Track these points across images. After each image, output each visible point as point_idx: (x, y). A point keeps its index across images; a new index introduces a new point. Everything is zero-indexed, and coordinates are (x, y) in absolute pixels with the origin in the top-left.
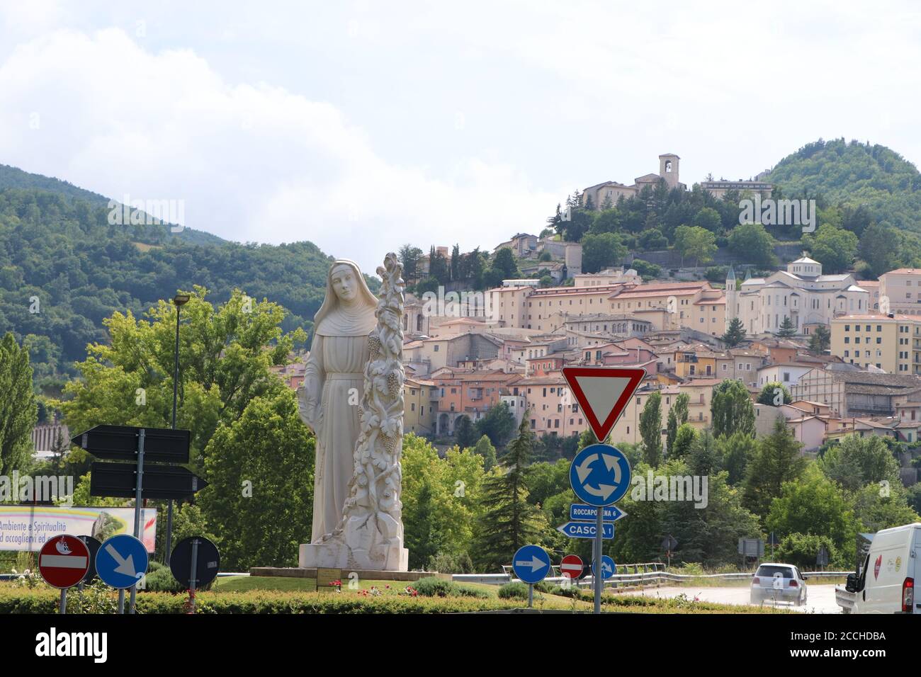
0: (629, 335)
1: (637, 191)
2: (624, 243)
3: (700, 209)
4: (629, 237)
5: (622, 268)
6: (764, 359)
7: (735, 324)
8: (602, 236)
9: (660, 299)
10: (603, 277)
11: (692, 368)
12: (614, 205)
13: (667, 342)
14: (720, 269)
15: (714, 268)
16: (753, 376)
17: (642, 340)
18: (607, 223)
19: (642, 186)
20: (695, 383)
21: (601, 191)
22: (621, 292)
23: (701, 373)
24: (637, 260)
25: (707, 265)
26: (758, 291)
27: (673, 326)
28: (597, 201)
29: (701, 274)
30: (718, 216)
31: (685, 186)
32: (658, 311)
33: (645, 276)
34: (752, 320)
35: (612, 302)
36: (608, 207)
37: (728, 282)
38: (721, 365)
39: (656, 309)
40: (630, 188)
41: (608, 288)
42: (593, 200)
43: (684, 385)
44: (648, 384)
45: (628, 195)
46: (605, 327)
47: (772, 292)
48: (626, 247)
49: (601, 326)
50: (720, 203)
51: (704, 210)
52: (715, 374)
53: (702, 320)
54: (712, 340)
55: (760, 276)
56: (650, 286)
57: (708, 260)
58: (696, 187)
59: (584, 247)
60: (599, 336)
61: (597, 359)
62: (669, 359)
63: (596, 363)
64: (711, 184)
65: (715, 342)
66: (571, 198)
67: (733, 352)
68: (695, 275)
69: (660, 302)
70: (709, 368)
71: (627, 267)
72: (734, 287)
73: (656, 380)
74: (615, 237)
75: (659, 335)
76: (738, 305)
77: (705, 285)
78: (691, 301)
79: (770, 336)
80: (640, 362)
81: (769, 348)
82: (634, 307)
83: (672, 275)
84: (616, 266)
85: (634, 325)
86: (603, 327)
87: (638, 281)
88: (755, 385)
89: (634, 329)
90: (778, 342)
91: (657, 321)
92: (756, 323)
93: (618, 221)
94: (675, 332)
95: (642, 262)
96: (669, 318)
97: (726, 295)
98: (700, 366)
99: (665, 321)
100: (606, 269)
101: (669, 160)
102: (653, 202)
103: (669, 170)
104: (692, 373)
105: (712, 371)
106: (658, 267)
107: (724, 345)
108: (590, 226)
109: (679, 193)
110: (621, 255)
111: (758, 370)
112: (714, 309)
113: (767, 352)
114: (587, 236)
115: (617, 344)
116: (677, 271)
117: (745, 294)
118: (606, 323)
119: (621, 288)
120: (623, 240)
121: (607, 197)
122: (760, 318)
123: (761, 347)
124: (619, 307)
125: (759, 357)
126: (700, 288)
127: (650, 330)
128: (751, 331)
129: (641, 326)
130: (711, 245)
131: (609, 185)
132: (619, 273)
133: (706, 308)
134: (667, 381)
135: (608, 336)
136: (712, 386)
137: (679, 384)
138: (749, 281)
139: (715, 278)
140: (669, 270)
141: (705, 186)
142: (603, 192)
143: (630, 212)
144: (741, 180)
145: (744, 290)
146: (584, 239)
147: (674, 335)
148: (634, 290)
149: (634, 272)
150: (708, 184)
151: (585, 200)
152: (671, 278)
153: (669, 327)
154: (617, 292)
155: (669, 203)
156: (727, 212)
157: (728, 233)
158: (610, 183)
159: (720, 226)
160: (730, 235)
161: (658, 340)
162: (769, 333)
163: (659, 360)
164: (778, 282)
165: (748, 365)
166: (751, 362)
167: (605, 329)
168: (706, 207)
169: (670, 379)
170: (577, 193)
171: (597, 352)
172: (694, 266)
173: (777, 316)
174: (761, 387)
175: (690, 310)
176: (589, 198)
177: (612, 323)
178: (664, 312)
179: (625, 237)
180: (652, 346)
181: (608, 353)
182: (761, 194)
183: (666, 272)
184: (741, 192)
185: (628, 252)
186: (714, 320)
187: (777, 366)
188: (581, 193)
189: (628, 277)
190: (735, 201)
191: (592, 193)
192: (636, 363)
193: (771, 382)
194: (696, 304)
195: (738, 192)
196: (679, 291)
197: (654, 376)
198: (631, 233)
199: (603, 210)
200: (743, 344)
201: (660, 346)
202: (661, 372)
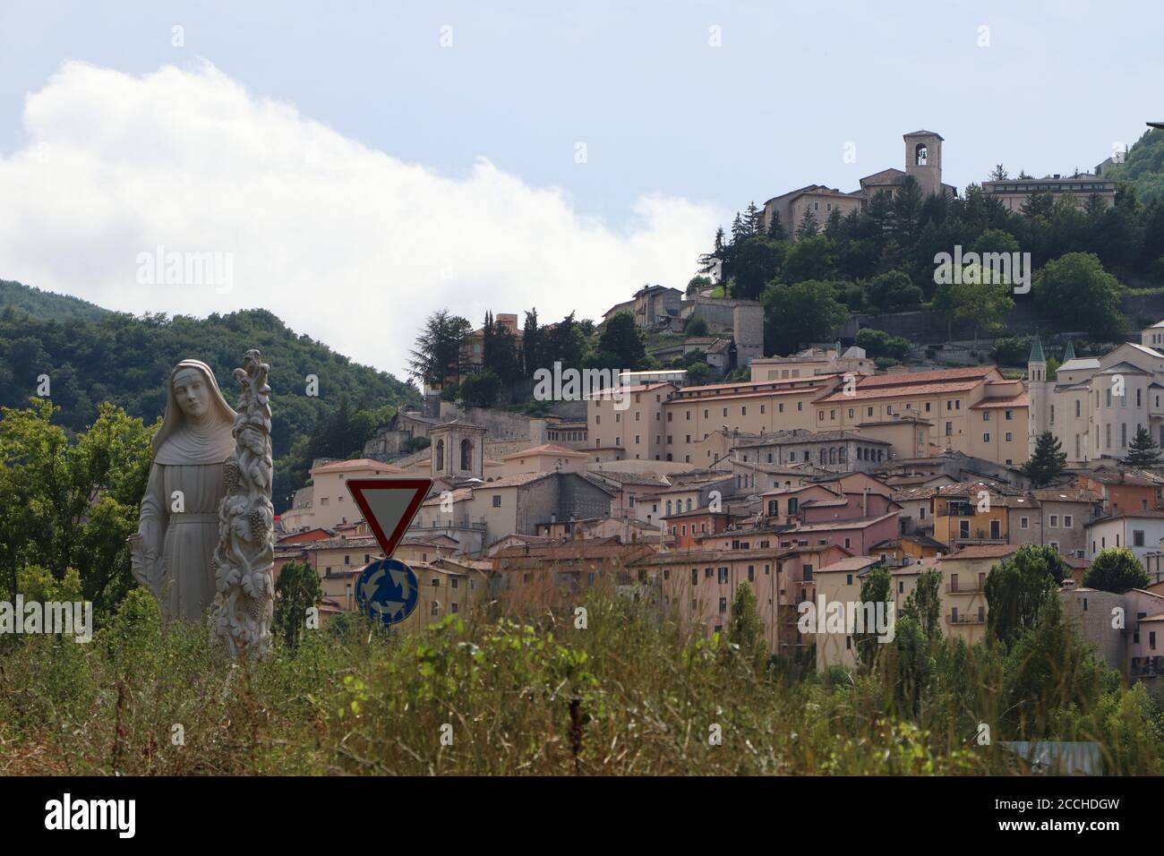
0: (850, 468)
1: (864, 202)
2: (841, 299)
3: (981, 232)
4: (851, 287)
5: (838, 345)
6: (1097, 505)
7: (1047, 444)
8: (800, 287)
9: (909, 401)
10: (803, 362)
11: (965, 525)
12: (822, 229)
13: (919, 479)
14: (1021, 342)
15: (1009, 340)
16: (1078, 539)
17: (874, 477)
18: (809, 263)
19: (873, 193)
20: (969, 552)
21: (796, 205)
22: (836, 390)
23: (981, 535)
24: (865, 330)
25: (996, 335)
26: (1088, 381)
27: (932, 450)
28: (791, 223)
29: (985, 353)
30: (1015, 244)
31: (954, 190)
32: (904, 422)
33: (881, 359)
34: (1078, 436)
35: (821, 408)
36: (811, 232)
37: (1032, 366)
38: (1016, 520)
39: (899, 419)
40: (852, 196)
41: (811, 383)
42: (783, 220)
43: (949, 556)
44: (883, 557)
45: (846, 210)
46: (807, 454)
47: (1113, 383)
48: (845, 306)
49: (799, 452)
50: (1017, 219)
51: (989, 233)
52: (1007, 536)
53: (987, 438)
54: (1003, 474)
55: (1094, 354)
56: (891, 376)
58: (972, 190)
59: (767, 308)
60: (794, 472)
61: (790, 513)
62: (922, 510)
63: (789, 521)
64: (1001, 185)
65: (1010, 477)
66: (743, 218)
67: (1039, 494)
68: (973, 355)
69: (908, 406)
70: (995, 526)
71: (847, 343)
72: (1043, 376)
73: (899, 548)
74: (824, 288)
75: (905, 467)
76: (1052, 407)
77: (991, 374)
78: (966, 403)
79: (1109, 464)
80: (869, 517)
81: (1108, 485)
82: (861, 416)
84: (827, 342)
85: (859, 450)
86: (803, 457)
87: (868, 368)
88: (1081, 554)
89: (859, 457)
90: (1122, 475)
91: (902, 441)
92: (1085, 440)
93: (829, 259)
94: (935, 461)
95: (875, 333)
96: (925, 436)
97: (1028, 392)
98: (980, 523)
99: (917, 441)
100: (808, 348)
101: (922, 143)
103: (923, 162)
104: (964, 535)
105: (1002, 530)
106: (904, 341)
107: (1026, 483)
108: (778, 269)
109: (941, 204)
110: (835, 321)
111: (1087, 526)
112: (1008, 416)
113: (1104, 493)
114: (773, 287)
115: (826, 486)
116: (940, 348)
117: (1064, 387)
118: (808, 447)
119: (835, 383)
120: (838, 292)
121: (808, 215)
122: (1093, 432)
123: (1091, 484)
124: (833, 418)
125: (1086, 503)
126: (982, 378)
127: (889, 458)
128: (1076, 455)
129: (873, 452)
130: (1002, 299)
131: (813, 192)
132: (832, 355)
133: (993, 415)
134: (918, 551)
135: (809, 471)
136: (1000, 558)
137: (939, 555)
138: (1072, 364)
139: (1011, 359)
140: (926, 347)
141: (990, 189)
142: (801, 206)
143: (852, 242)
144: (1057, 176)
145: (1062, 380)
146: (768, 293)
147: (931, 465)
149: (860, 353)
150: (996, 185)
151: (767, 222)
152: (929, 361)
153: (925, 452)
154: (828, 390)
156: (1030, 236)
158: (814, 187)
161: (904, 476)
162: (1109, 457)
163: (903, 513)
164: (1124, 364)
165: (1068, 519)
166: (1074, 513)
167: (807, 458)
168: (991, 228)
169: (923, 547)
170: (753, 209)
171: (790, 501)
172: (973, 339)
173: (1124, 426)
174: (1093, 557)
175: (964, 419)
176: (776, 215)
177: (819, 446)
178: (915, 424)
179: (843, 287)
180: (891, 487)
181: (810, 501)
182: (1095, 202)
183: (920, 350)
184: (1057, 198)
185: (848, 316)
186: (1008, 437)
187: (1122, 518)
188: (761, 208)
189: (849, 361)
190: (1047, 216)
191: (780, 208)
192: (860, 519)
193: (1111, 548)
194: (974, 408)
195: (1051, 199)
196: (941, 386)
197: (894, 544)
198: (853, 280)
199: (801, 239)
200: (1060, 479)
201: (907, 486)
202: (912, 535)
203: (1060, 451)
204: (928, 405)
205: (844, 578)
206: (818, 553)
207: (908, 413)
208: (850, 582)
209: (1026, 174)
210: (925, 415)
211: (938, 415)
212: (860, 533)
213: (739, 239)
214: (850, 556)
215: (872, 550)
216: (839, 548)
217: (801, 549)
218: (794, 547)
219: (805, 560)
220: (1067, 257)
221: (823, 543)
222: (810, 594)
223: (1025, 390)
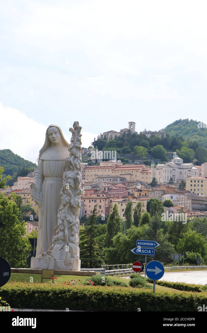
0: (118, 182)
1: (121, 134)
3: (142, 140)
6: (164, 191)
7: (154, 179)
8: (109, 149)
9: (129, 170)
10: (109, 162)
11: (140, 194)
12: (113, 138)
13: (131, 185)
14: (149, 161)
15: (147, 160)
16: (160, 197)
17: (123, 184)
18: (111, 144)
19: (123, 132)
20: (141, 199)
21: (109, 134)
22: (116, 168)
23: (143, 196)
24: (121, 157)
25: (144, 159)
26: (162, 168)
27: (133, 180)
28: (108, 137)
29: (142, 162)
30: (148, 143)
31: (137, 133)
32: (128, 174)
33: (124, 163)
34: (160, 178)
35: (113, 171)
36: (111, 139)
37: (152, 165)
38: (150, 193)
39: (127, 174)
40: (119, 133)
41: (111, 166)
42: (106, 137)
43: (137, 199)
44: (125, 199)
45: (118, 135)
46: (110, 179)
47: (167, 169)
49: (109, 179)
50: (149, 138)
51: (144, 141)
52: (148, 196)
53: (143, 178)
54: (146, 184)
55: (162, 163)
56: (126, 166)
57: (145, 157)
58: (141, 133)
60: (108, 182)
61: (108, 190)
62: (132, 191)
63: (108, 192)
64: (146, 132)
65: (148, 185)
66: (99, 136)
67: (154, 188)
68: (140, 163)
69: (129, 171)
70: (146, 194)
71: (118, 159)
72: (154, 167)
73: (128, 197)
74: (114, 149)
75: (129, 182)
76: (155, 173)
77: (144, 166)
78: (139, 171)
79: (166, 183)
80: (123, 191)
81: (166, 187)
82: (120, 173)
83: (133, 162)
85: (120, 179)
87: (121, 164)
88: (161, 200)
89: (120, 180)
90: (169, 186)
91: (128, 178)
92: (161, 179)
93: (115, 144)
94: (134, 182)
95: (123, 158)
96: (132, 177)
97: (151, 170)
98: (143, 193)
99: (131, 178)
100: (110, 160)
101: (132, 124)
102: (126, 138)
103: (132, 127)
104: (140, 195)
105: (147, 195)
106: (128, 159)
107: (150, 186)
108: (105, 145)
109: (135, 135)
111: (162, 195)
112: (147, 174)
113: (165, 189)
114: (104, 149)
115: (115, 185)
116: (134, 161)
117: (158, 169)
118: (111, 178)
119: (115, 167)
121: (111, 136)
122: (162, 177)
123: (163, 187)
124: (115, 173)
125: (162, 190)
126: (142, 167)
127: (125, 181)
128: (159, 182)
129: (123, 179)
130: (146, 153)
131: (112, 132)
132: (115, 161)
133: (144, 174)
134: (132, 198)
135: (111, 182)
136: (147, 200)
137: (136, 199)
138: (159, 165)
139: (147, 164)
140: (132, 161)
141: (144, 133)
142: (110, 134)
143: (119, 141)
144: (156, 131)
145: (157, 168)
147: (133, 182)
148: (120, 167)
149: (120, 161)
151: (103, 137)
154: (114, 168)
155: (132, 138)
156: (151, 141)
157: (151, 149)
158: (112, 131)
159: (149, 146)
160: (152, 149)
161: (128, 184)
162: (165, 182)
163: (129, 191)
164: (168, 165)
165: (159, 193)
166: (160, 192)
167: (110, 180)
168: (144, 140)
169: (133, 197)
170: (101, 134)
171: (108, 188)
172: (140, 160)
173: (168, 177)
174: (163, 201)
175: (139, 174)
176: (105, 136)
177: (113, 178)
178: (130, 175)
179: (117, 149)
180: (126, 186)
181: (112, 188)
182: (163, 136)
183: (131, 161)
184: (156, 135)
185: (118, 154)
186: (147, 178)
187: (169, 193)
188: (102, 134)
189: (118, 163)
190: (154, 138)
191: (106, 134)
192: (121, 192)
193: (167, 199)
194: (141, 172)
195: (155, 135)
196: (135, 168)
197: (127, 197)
198: (119, 148)
199: (110, 140)
200: (157, 186)
201: (129, 186)
202: (130, 195)
204: (132, 171)
205: (118, 202)
206: (113, 198)
207: (129, 173)
208: (119, 203)
209: (150, 131)
210: (132, 173)
211: (134, 173)
212: (121, 194)
213: (98, 140)
214: (119, 198)
215: (123, 198)
216: (117, 197)
217: (110, 197)
218: (108, 196)
219: (111, 199)
220: (158, 146)
221: (114, 196)
222: (111, 205)
223: (150, 169)
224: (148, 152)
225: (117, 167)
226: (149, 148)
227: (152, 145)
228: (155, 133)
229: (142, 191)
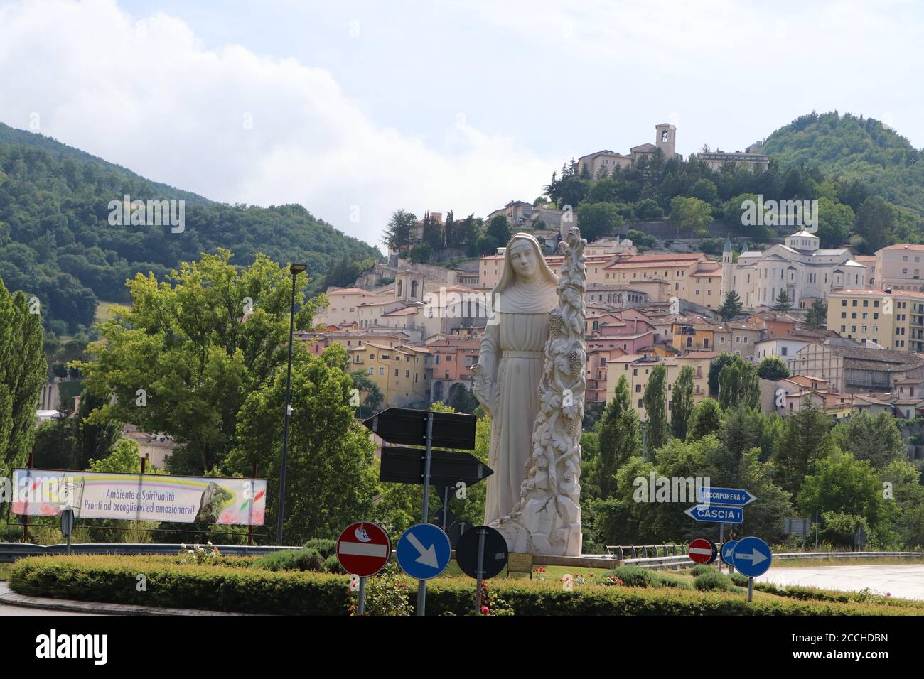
0: (625, 306)
1: (633, 160)
2: (620, 213)
3: (697, 180)
4: (625, 207)
5: (618, 238)
6: (762, 332)
7: (732, 297)
8: (598, 205)
9: (656, 270)
10: (598, 246)
11: (690, 340)
12: (610, 173)
13: (663, 313)
14: (716, 241)
15: (710, 239)
16: (751, 349)
17: (639, 311)
18: (603, 192)
19: (638, 156)
20: (693, 355)
21: (596, 161)
22: (616, 263)
23: (698, 346)
24: (632, 230)
25: (702, 236)
26: (755, 264)
27: (669, 298)
28: (593, 169)
30: (715, 188)
31: (682, 156)
32: (655, 282)
33: (641, 247)
34: (748, 293)
35: (608, 272)
36: (604, 176)
37: (725, 254)
38: (718, 338)
39: (651, 280)
40: (626, 157)
41: (603, 258)
42: (589, 169)
43: (681, 357)
44: (645, 356)
45: (624, 164)
46: (601, 296)
47: (769, 265)
48: (621, 217)
49: (597, 295)
50: (716, 174)
51: (701, 181)
52: (712, 347)
53: (698, 292)
54: (708, 312)
55: (756, 249)
56: (646, 256)
57: (704, 231)
58: (692, 157)
59: (579, 216)
60: (595, 306)
61: (594, 329)
62: (666, 331)
63: (593, 333)
64: (707, 155)
65: (711, 314)
66: (567, 166)
67: (731, 324)
68: (690, 247)
69: (656, 273)
70: (706, 341)
71: (623, 237)
72: (731, 260)
73: (653, 351)
74: (611, 206)
75: (655, 306)
76: (735, 277)
77: (701, 257)
78: (687, 272)
79: (766, 309)
80: (637, 333)
81: (767, 321)
82: (629, 277)
83: (667, 246)
84: (611, 236)
85: (629, 296)
86: (598, 298)
87: (634, 251)
88: (752, 358)
89: (629, 299)
90: (775, 316)
91: (653, 292)
92: (751, 296)
93: (613, 190)
95: (637, 232)
96: (665, 290)
97: (722, 268)
98: (698, 339)
99: (661, 292)
100: (600, 239)
101: (664, 130)
102: (649, 172)
103: (665, 140)
104: (689, 345)
105: (710, 343)
106: (653, 238)
107: (720, 318)
108: (585, 195)
109: (675, 163)
110: (616, 225)
111: (756, 343)
112: (710, 281)
113: (765, 325)
114: (583, 205)
115: (613, 315)
116: (672, 242)
117: (742, 267)
118: (602, 293)
119: (616, 259)
120: (618, 209)
121: (603, 166)
122: (756, 291)
123: (758, 320)
124: (614, 278)
125: (756, 331)
126: (696, 259)
127: (645, 301)
128: (747, 304)
129: (637, 297)
130: (707, 217)
131: (605, 154)
132: (615, 243)
133: (702, 280)
134: (664, 352)
135: (604, 306)
136: (710, 359)
137: (676, 356)
138: (746, 254)
139: (712, 250)
140: (665, 242)
141: (701, 157)
142: (599, 162)
143: (626, 182)
144: (738, 152)
145: (741, 262)
146: (580, 207)
148: (630, 260)
149: (630, 242)
150: (704, 155)
151: (580, 169)
152: (666, 249)
153: (665, 299)
154: (613, 262)
155: (665, 174)
156: (723, 183)
157: (724, 205)
158: (606, 151)
159: (716, 197)
160: (726, 207)
161: (654, 311)
162: (765, 306)
163: (656, 332)
164: (775, 255)
165: (746, 339)
166: (749, 336)
167: (601, 299)
168: (702, 178)
169: (667, 351)
170: (573, 161)
171: (594, 322)
172: (690, 238)
173: (773, 289)
174: (760, 360)
175: (686, 282)
176: (585, 166)
177: (608, 293)
178: (661, 283)
179: (621, 206)
180: (649, 317)
181: (605, 323)
182: (758, 167)
183: (662, 243)
184: (738, 163)
185: (623, 222)
186: (709, 292)
187: (776, 340)
188: (577, 161)
189: (624, 247)
190: (732, 172)
191: (588, 162)
192: (633, 334)
193: (769, 356)
194: (691, 276)
195: (734, 164)
196: (674, 263)
197: (651, 348)
198: (627, 203)
199: (599, 179)
200: (740, 317)
201: (657, 317)
202: (658, 344)
203: (739, 301)
204: (666, 273)
205: (624, 366)
206: (609, 352)
207: (656, 277)
208: (626, 368)
209: (720, 150)
210: (665, 279)
211: (672, 278)
212: (632, 342)
213: (565, 178)
214: (627, 354)
215: (639, 351)
216: (620, 349)
217: (600, 349)
218: (595, 348)
219: (603, 355)
220: (743, 196)
221: (612, 346)
222: (603, 374)
223: (720, 267)
224: (713, 214)
225: (620, 259)
226: (718, 204)
227: (726, 194)
228: (737, 156)
229: (697, 333)
